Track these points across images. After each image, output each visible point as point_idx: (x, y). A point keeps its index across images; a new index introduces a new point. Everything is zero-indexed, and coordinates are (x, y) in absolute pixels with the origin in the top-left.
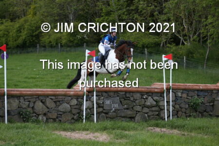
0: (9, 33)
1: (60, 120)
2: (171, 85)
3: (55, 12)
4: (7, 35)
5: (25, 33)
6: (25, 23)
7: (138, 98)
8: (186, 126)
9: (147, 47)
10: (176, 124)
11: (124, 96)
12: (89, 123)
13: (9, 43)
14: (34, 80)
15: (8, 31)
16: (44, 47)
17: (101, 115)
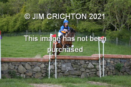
0: (9, 23)
1: (34, 77)
2: (103, 55)
3: (38, 10)
4: (8, 24)
5: (19, 23)
6: (19, 17)
7: (82, 64)
8: (112, 81)
9: (94, 32)
10: (106, 79)
11: (74, 62)
12: (52, 78)
13: (9, 29)
14: (22, 52)
15: (8, 22)
16: (31, 32)
17: (59, 74)
